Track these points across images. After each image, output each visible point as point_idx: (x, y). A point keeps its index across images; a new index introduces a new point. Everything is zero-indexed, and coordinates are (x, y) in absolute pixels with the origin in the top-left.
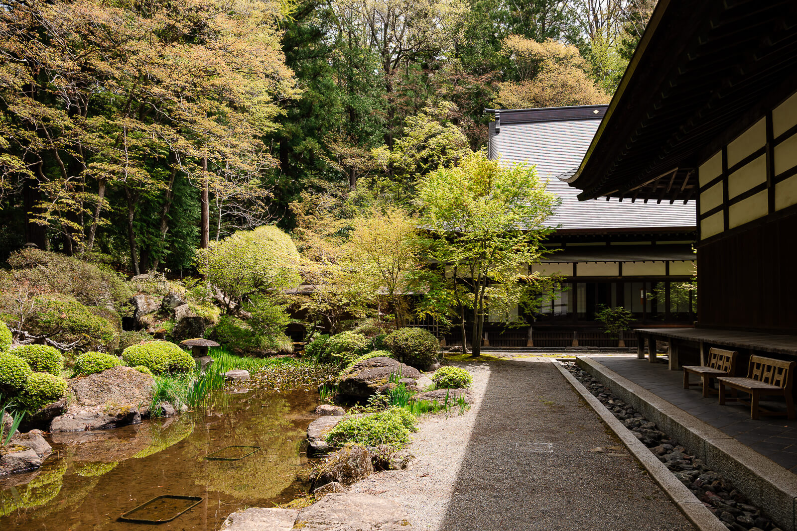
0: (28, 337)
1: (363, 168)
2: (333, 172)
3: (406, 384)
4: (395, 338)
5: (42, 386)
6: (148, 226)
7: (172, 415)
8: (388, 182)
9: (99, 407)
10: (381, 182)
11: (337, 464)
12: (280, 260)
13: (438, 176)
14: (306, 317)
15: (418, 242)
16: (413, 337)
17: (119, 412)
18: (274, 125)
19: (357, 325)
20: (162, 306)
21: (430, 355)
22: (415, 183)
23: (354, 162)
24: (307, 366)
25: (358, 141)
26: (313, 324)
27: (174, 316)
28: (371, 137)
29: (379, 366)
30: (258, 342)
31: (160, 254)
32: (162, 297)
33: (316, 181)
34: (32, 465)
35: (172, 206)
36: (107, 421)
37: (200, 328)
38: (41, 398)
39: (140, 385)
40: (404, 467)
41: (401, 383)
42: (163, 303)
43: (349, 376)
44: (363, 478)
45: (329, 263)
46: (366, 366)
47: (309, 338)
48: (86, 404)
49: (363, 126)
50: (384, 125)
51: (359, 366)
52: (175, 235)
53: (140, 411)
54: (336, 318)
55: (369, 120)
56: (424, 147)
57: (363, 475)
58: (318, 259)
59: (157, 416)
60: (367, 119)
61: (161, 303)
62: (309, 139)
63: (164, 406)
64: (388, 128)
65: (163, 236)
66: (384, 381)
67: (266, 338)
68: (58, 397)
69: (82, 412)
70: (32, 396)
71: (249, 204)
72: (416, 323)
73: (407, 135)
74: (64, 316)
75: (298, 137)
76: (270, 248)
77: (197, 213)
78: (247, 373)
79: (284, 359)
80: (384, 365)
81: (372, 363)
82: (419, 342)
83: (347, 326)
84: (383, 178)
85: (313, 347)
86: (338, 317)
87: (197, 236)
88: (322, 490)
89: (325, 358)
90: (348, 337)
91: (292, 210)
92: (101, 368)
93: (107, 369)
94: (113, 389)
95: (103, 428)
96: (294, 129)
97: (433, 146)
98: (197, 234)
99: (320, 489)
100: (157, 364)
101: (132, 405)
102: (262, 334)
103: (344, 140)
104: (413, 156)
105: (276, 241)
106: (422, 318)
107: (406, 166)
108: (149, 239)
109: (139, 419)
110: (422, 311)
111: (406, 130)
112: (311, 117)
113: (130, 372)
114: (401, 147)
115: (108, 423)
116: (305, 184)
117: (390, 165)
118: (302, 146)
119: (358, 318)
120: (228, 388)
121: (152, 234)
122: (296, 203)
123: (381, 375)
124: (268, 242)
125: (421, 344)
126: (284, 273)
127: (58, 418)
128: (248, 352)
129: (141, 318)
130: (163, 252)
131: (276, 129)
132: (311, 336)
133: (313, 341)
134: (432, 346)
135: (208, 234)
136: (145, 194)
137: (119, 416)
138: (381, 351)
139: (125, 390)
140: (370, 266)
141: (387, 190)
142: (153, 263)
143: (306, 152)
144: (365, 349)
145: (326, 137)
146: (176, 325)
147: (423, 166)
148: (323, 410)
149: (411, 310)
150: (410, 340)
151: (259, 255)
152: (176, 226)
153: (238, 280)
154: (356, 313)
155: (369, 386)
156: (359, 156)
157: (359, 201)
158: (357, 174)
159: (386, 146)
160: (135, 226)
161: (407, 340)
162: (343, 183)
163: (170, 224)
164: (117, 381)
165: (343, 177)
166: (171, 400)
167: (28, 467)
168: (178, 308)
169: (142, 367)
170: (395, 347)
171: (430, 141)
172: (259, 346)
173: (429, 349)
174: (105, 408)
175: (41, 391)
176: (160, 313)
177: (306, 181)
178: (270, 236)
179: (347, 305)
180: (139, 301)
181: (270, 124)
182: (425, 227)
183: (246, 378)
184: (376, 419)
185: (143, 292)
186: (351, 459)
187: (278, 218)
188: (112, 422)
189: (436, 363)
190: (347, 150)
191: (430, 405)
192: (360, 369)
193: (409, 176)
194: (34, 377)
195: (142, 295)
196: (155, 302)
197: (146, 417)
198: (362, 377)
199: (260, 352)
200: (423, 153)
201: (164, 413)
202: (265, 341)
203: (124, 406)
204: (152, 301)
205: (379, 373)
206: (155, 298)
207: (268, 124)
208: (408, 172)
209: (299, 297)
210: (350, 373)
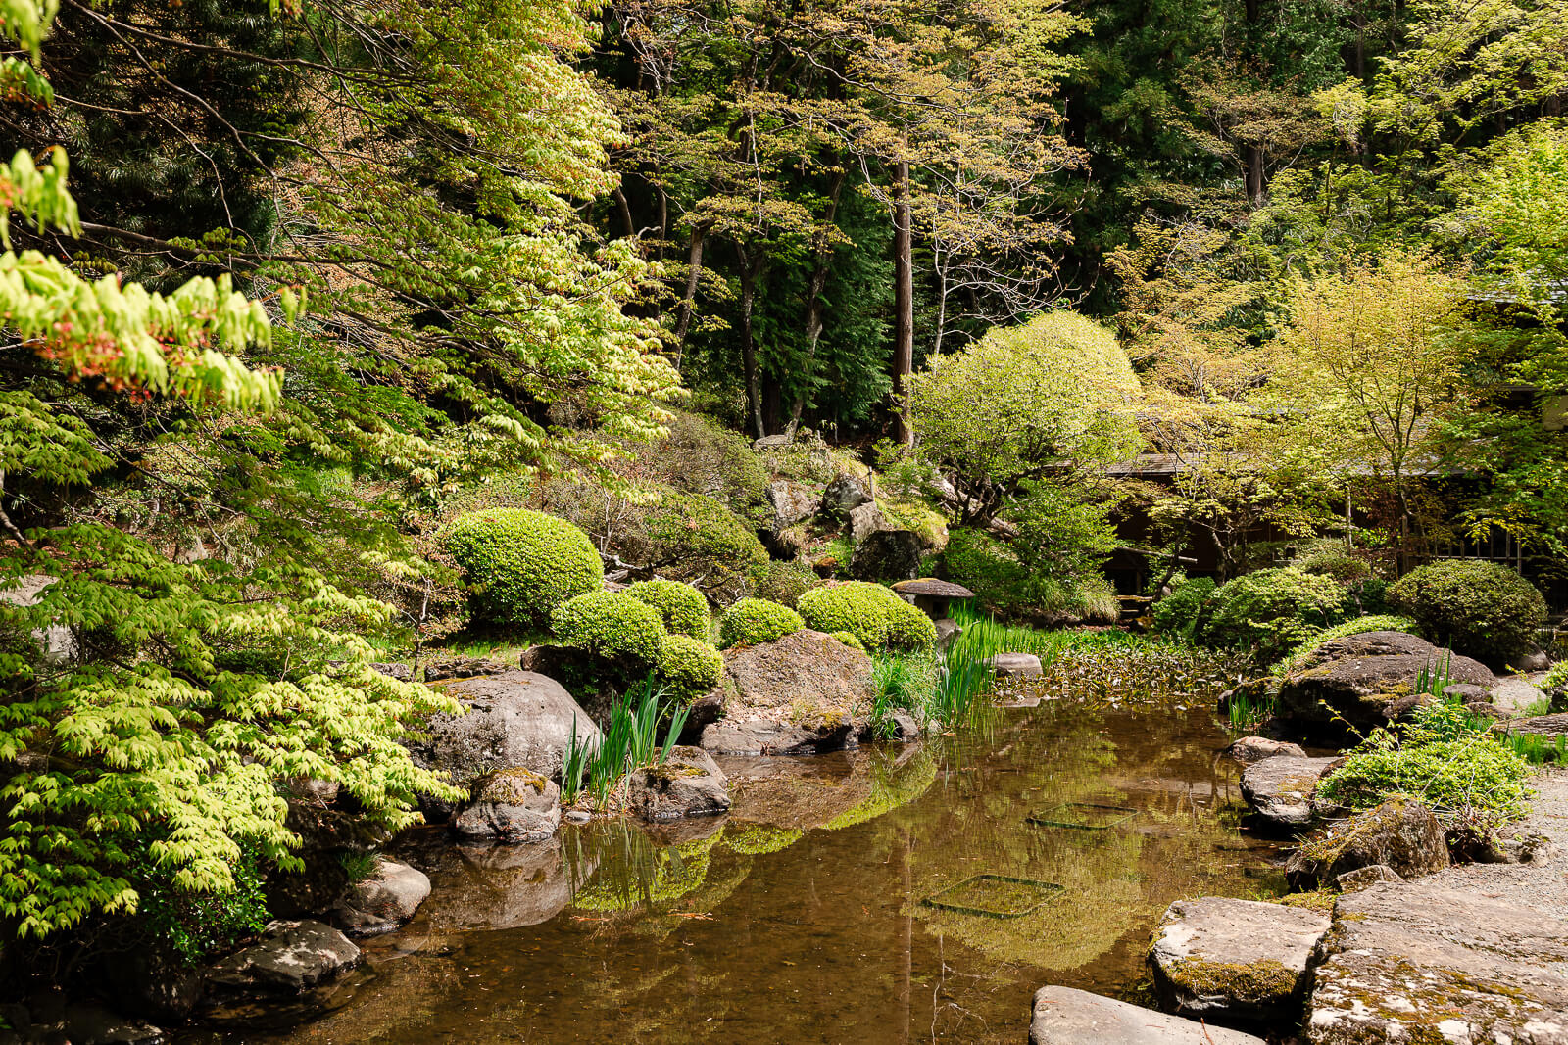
0: (621, 567)
1: (1287, 142)
2: (1199, 158)
3: (1464, 699)
4: (1420, 586)
5: (686, 662)
6: (781, 327)
7: (914, 737)
8: (1362, 174)
9: (779, 711)
10: (1339, 176)
11: (1377, 832)
12: (1093, 396)
13: (1533, 163)
14: (1148, 533)
15: (1476, 338)
16: (1471, 584)
17: (821, 722)
18: (1061, 61)
19: (1291, 553)
20: (824, 506)
21: (1520, 630)
22: (1437, 171)
23: (1264, 129)
24: (1171, 652)
25: (1271, 72)
26: (1166, 553)
27: (850, 528)
28: (1307, 58)
29: (1384, 652)
30: (1038, 592)
31: (806, 389)
32: (821, 488)
33: (1162, 189)
34: (715, 804)
35: (829, 275)
36: (801, 739)
37: (909, 557)
38: (685, 684)
39: (847, 671)
40: (1526, 858)
41: (1450, 695)
42: (825, 500)
43: (1307, 674)
44: (1430, 872)
45: (1221, 397)
46: (1350, 652)
47: (1160, 585)
48: (756, 703)
49: (1283, 30)
50: (1342, 22)
51: (1331, 651)
52: (836, 342)
53: (857, 723)
54: (1238, 537)
55: (1302, 12)
56: (1465, 73)
57: (1430, 865)
58: (1186, 390)
59: (885, 738)
60: (1295, 11)
61: (820, 499)
62: (1143, 82)
63: (899, 718)
64: (1352, 27)
65: (810, 346)
66: (1400, 689)
67: (1056, 583)
68: (709, 684)
69: (753, 718)
70: (669, 680)
71: (1012, 261)
72: (1466, 548)
73: (1418, 44)
74: (693, 524)
75: (1114, 80)
76: (1069, 365)
77: (882, 291)
78: (1035, 661)
79: (1109, 633)
80: (1397, 651)
81: (1367, 645)
82: (1490, 597)
83: (1263, 558)
84: (1345, 166)
85: (1174, 609)
86: (1240, 534)
87: (883, 345)
88: (1356, 878)
89: (1211, 634)
90: (1291, 579)
91: (1113, 267)
92: (774, 632)
93: (785, 634)
94: (801, 675)
95: (793, 752)
96: (1103, 61)
97: (1493, 67)
98: (883, 338)
99: (1349, 875)
100: (866, 629)
101: (841, 710)
102: (1045, 574)
103: (1237, 76)
104: (1434, 98)
105: (1083, 347)
106: (1480, 537)
107: (1412, 127)
108: (784, 354)
109: (855, 740)
110: (1479, 518)
111: (1414, 29)
112: (1145, 25)
113: (827, 642)
114: (1397, 80)
115: (802, 744)
116: (1132, 198)
117: (1367, 129)
118: (1125, 104)
119: (1295, 537)
120: (1001, 693)
121: (790, 342)
122: (1121, 250)
123: (1394, 675)
124: (1063, 352)
125: (1496, 603)
126: (1101, 427)
127: (711, 726)
128: (1016, 615)
129: (782, 533)
130: (811, 384)
131: (1068, 71)
132: (1165, 582)
133: (1170, 595)
134: (1528, 607)
135: (910, 338)
136: (779, 255)
137: (822, 730)
138: (1383, 618)
139: (823, 679)
140: (1335, 404)
141: (1353, 197)
142: (792, 409)
143: (1133, 117)
144: (1337, 611)
145: (1186, 72)
146: (858, 549)
147: (1462, 122)
148: (1251, 749)
149: (1451, 515)
150: (1463, 590)
151: (1043, 383)
152: (838, 321)
153: (996, 445)
154: (1289, 524)
155: (1362, 699)
156: (1277, 114)
157: (1276, 234)
158: (1267, 161)
159: (1353, 81)
160: (756, 326)
161: (1455, 590)
162: (1227, 186)
163: (828, 318)
164: (806, 660)
165: (1229, 169)
166: (907, 704)
167: (712, 807)
168: (858, 510)
169: (844, 634)
170: (1420, 607)
171: (1485, 52)
172: (1040, 601)
173: (1518, 615)
174: (791, 714)
175: (685, 671)
176: (818, 523)
177: (1134, 191)
178: (1069, 338)
179: (1268, 502)
180: (777, 495)
181: (1053, 59)
182: (1491, 298)
183: (1033, 671)
184: (1438, 755)
185: (782, 474)
186: (1406, 827)
187: (1080, 291)
188: (809, 742)
189: (1536, 652)
190: (1242, 102)
191: (1547, 746)
192: (1335, 658)
193: (1420, 155)
194: (673, 644)
195: (784, 483)
196: (809, 498)
197: (866, 737)
198: (1342, 676)
199: (1043, 617)
200: (1466, 89)
201: (900, 732)
202: (1054, 590)
203: (829, 712)
204: (802, 495)
205: (1388, 670)
206: (807, 488)
207: (1048, 60)
208: (1415, 144)
209: (1132, 484)
210: (1308, 667)
